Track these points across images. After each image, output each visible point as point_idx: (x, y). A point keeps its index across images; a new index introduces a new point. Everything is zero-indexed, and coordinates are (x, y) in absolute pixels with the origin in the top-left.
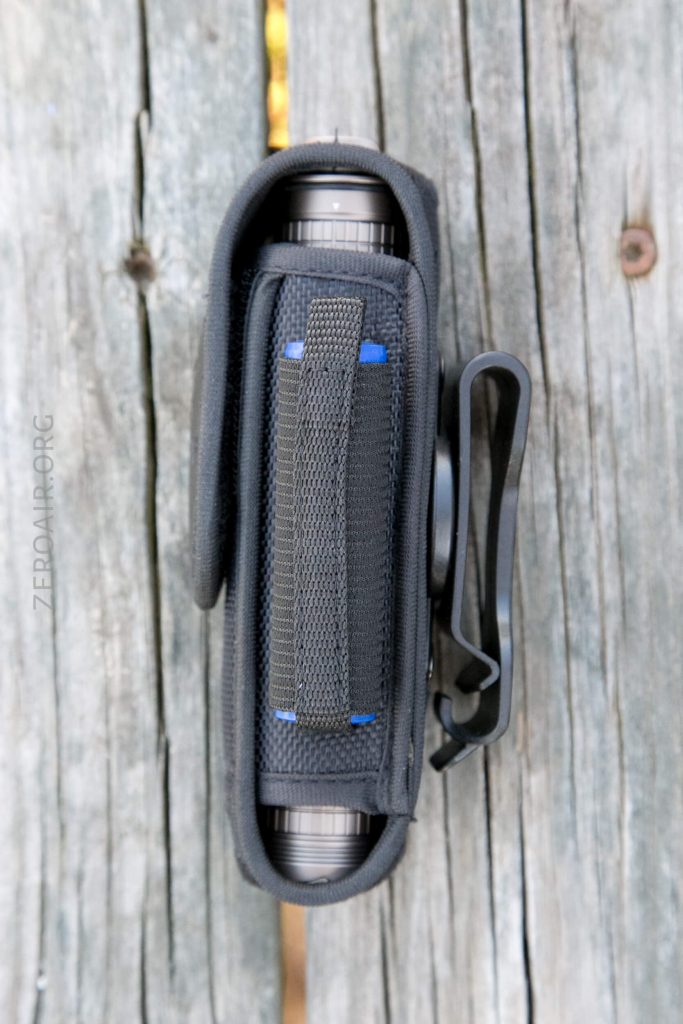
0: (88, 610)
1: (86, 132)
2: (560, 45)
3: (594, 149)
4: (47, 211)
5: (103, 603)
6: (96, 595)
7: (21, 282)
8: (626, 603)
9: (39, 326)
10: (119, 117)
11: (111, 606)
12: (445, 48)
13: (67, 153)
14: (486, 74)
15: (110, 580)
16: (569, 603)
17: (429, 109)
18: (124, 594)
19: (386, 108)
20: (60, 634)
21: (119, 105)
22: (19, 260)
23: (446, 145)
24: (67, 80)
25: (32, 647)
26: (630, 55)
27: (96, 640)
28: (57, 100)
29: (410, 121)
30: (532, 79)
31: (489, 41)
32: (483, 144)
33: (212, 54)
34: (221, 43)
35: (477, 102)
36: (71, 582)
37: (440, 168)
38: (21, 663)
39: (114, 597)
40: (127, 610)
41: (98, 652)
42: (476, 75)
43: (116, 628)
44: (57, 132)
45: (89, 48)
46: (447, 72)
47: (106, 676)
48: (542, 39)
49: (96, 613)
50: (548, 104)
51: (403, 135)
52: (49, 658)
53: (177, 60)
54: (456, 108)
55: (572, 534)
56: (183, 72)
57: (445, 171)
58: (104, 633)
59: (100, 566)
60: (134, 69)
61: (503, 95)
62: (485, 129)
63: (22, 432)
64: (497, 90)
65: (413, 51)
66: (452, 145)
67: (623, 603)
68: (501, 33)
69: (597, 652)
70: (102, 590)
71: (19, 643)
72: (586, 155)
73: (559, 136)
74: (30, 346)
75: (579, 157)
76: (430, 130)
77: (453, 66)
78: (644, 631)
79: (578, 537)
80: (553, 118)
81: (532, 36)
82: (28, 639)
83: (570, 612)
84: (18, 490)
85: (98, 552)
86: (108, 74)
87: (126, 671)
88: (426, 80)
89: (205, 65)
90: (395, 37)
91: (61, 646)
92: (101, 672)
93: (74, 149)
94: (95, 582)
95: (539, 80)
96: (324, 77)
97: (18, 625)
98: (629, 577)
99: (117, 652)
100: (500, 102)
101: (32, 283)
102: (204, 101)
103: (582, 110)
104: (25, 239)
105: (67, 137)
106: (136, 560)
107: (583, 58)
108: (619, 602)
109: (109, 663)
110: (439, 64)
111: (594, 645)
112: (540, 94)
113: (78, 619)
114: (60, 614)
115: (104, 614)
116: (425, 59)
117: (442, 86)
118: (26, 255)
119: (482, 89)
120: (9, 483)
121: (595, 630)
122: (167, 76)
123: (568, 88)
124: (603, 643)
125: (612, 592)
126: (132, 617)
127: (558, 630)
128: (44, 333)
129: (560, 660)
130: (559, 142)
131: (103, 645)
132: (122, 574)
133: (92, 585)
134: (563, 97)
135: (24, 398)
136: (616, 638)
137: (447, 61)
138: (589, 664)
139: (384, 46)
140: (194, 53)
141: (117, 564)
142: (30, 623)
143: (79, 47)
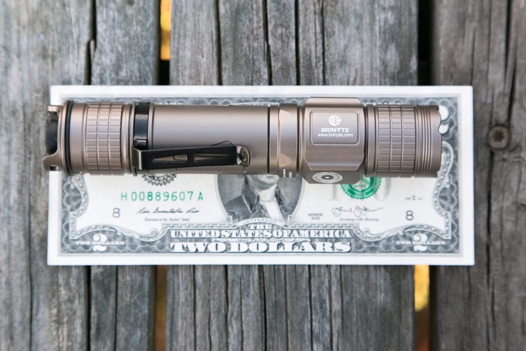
0: (50, 309)
1: (60, 50)
2: (315, 13)
3: (332, 68)
4: (37, 92)
5: (59, 305)
6: (55, 300)
7: (21, 129)
8: (344, 313)
9: (30, 153)
10: (78, 42)
11: (63, 307)
12: (254, 12)
13: (50, 61)
14: (276, 27)
15: (63, 292)
16: (313, 312)
17: (245, 44)
18: (71, 301)
19: (222, 43)
20: (34, 322)
21: (79, 36)
22: (22, 117)
23: (254, 64)
24: (51, 22)
25: (18, 330)
26: (352, 20)
27: (54, 325)
28: (45, 32)
29: (235, 50)
30: (300, 30)
31: (278, 10)
32: (273, 64)
33: (130, 11)
34: (135, 6)
35: (270, 42)
36: (42, 294)
37: (250, 75)
38: (12, 338)
39: (65, 302)
40: (72, 309)
41: (55, 333)
42: (270, 27)
43: (66, 319)
44: (45, 49)
45: (64, 5)
46: (255, 25)
47: (59, 346)
48: (306, 9)
49: (55, 311)
50: (308, 44)
51: (231, 58)
52: (27, 336)
53: (111, 13)
54: (259, 44)
55: (316, 274)
56: (114, 20)
57: (252, 77)
58: (59, 322)
59: (58, 285)
60: (87, 17)
61: (285, 38)
62: (274, 55)
63: (18, 210)
64: (281, 35)
65: (237, 13)
66: (257, 63)
67: (343, 313)
68: (284, 5)
69: (328, 339)
70: (58, 299)
71: (11, 326)
72: (328, 71)
73: (314, 60)
74: (25, 163)
75: (324, 72)
76: (245, 55)
77: (258, 22)
78: (354, 328)
79: (319, 276)
80: (311, 52)
81: (301, 7)
82: (16, 325)
83: (314, 317)
84: (14, 242)
85: (57, 277)
86: (74, 20)
87: (70, 344)
88: (244, 28)
89: (126, 16)
90: (228, 6)
91: (34, 329)
92: (56, 344)
93: (54, 59)
94: (55, 294)
95: (304, 32)
96: (189, 25)
97: (11, 317)
98: (346, 298)
99: (65, 333)
100: (283, 42)
101: (27, 129)
102: (124, 36)
103: (326, 48)
104: (24, 106)
105: (50, 52)
106: (78, 283)
107: (327, 20)
108: (340, 312)
109: (61, 339)
110: (251, 21)
111: (327, 335)
112: (304, 39)
113: (44, 314)
114: (34, 311)
115: (59, 311)
116: (243, 17)
117: (252, 32)
118: (25, 114)
119: (273, 35)
120: (10, 238)
121: (328, 327)
122: (105, 22)
123: (319, 36)
124: (331, 335)
125: (336, 306)
126: (75, 314)
127: (307, 326)
128: (33, 157)
129: (308, 343)
130: (314, 64)
131: (58, 329)
132: (70, 289)
133: (53, 296)
134: (316, 40)
135: (20, 192)
136: (338, 332)
137: (255, 18)
138: (324, 345)
139: (222, 10)
140: (120, 10)
141: (67, 284)
142: (18, 316)
143: (58, 5)
